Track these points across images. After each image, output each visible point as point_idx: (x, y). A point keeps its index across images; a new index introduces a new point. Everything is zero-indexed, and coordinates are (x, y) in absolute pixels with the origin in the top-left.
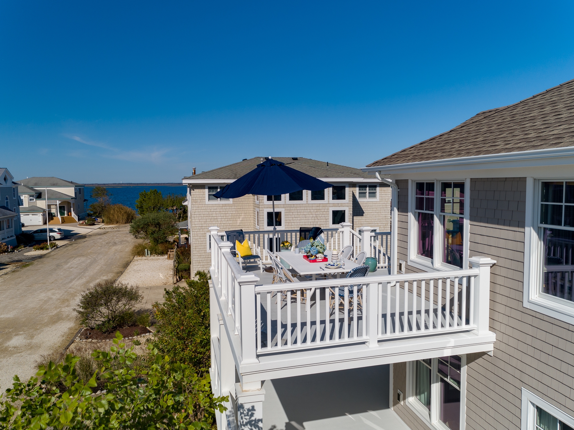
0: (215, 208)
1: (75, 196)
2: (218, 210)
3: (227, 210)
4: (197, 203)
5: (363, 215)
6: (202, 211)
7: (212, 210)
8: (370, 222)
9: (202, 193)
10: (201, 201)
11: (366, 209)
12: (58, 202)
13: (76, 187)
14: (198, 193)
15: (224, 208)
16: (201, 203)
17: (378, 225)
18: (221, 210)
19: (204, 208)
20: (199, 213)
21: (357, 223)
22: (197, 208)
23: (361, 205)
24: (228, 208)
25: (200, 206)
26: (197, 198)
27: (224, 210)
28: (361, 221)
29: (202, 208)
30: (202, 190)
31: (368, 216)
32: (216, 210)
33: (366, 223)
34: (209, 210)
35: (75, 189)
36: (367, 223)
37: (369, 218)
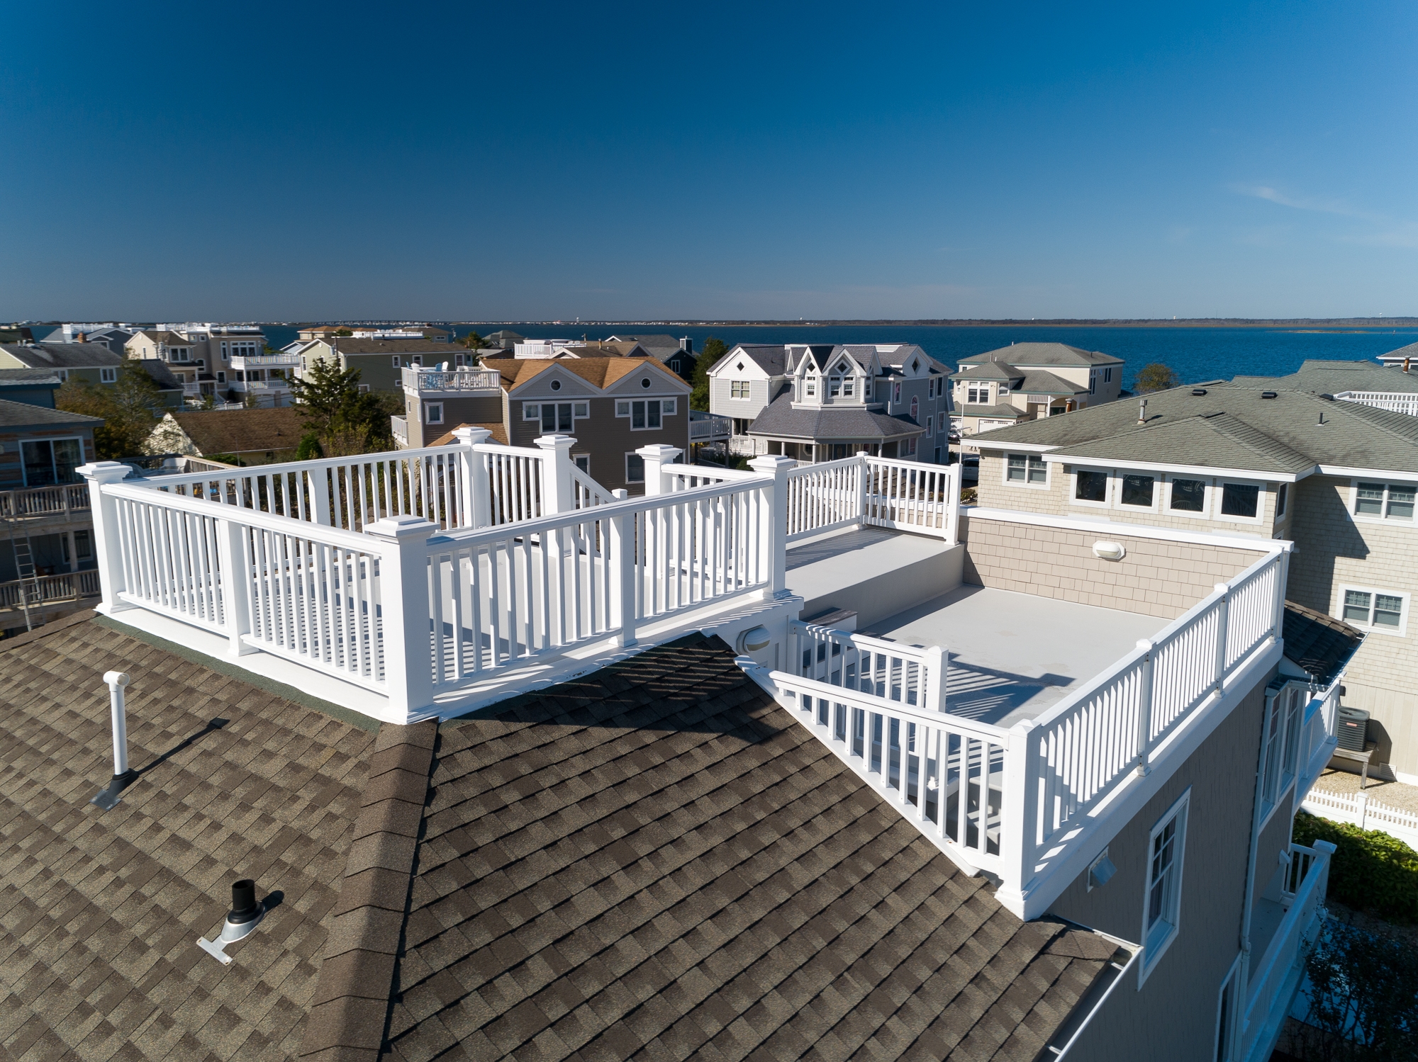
0: (1018, 495)
1: (1090, 387)
2: (1024, 500)
3: (1039, 501)
4: (987, 482)
5: (1364, 558)
6: (994, 497)
7: (1012, 498)
8: (1384, 577)
9: (997, 465)
10: (995, 479)
11: (1375, 543)
12: (1050, 400)
13: (1094, 368)
14: (990, 465)
15: (1033, 496)
16: (994, 483)
17: (1408, 586)
18: (1029, 500)
19: (999, 492)
20: (990, 501)
21: (1343, 572)
22: (987, 491)
23: (1361, 531)
24: (1040, 497)
25: (992, 487)
26: (988, 473)
27: (1035, 501)
28: (1357, 569)
29: (996, 492)
30: (997, 460)
31: (1380, 561)
32: (1019, 499)
33: (1370, 576)
34: (1007, 498)
35: (1091, 373)
36: (1375, 576)
37: (1382, 566)
